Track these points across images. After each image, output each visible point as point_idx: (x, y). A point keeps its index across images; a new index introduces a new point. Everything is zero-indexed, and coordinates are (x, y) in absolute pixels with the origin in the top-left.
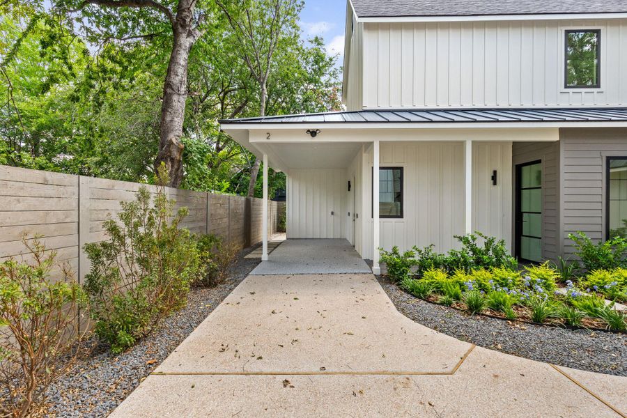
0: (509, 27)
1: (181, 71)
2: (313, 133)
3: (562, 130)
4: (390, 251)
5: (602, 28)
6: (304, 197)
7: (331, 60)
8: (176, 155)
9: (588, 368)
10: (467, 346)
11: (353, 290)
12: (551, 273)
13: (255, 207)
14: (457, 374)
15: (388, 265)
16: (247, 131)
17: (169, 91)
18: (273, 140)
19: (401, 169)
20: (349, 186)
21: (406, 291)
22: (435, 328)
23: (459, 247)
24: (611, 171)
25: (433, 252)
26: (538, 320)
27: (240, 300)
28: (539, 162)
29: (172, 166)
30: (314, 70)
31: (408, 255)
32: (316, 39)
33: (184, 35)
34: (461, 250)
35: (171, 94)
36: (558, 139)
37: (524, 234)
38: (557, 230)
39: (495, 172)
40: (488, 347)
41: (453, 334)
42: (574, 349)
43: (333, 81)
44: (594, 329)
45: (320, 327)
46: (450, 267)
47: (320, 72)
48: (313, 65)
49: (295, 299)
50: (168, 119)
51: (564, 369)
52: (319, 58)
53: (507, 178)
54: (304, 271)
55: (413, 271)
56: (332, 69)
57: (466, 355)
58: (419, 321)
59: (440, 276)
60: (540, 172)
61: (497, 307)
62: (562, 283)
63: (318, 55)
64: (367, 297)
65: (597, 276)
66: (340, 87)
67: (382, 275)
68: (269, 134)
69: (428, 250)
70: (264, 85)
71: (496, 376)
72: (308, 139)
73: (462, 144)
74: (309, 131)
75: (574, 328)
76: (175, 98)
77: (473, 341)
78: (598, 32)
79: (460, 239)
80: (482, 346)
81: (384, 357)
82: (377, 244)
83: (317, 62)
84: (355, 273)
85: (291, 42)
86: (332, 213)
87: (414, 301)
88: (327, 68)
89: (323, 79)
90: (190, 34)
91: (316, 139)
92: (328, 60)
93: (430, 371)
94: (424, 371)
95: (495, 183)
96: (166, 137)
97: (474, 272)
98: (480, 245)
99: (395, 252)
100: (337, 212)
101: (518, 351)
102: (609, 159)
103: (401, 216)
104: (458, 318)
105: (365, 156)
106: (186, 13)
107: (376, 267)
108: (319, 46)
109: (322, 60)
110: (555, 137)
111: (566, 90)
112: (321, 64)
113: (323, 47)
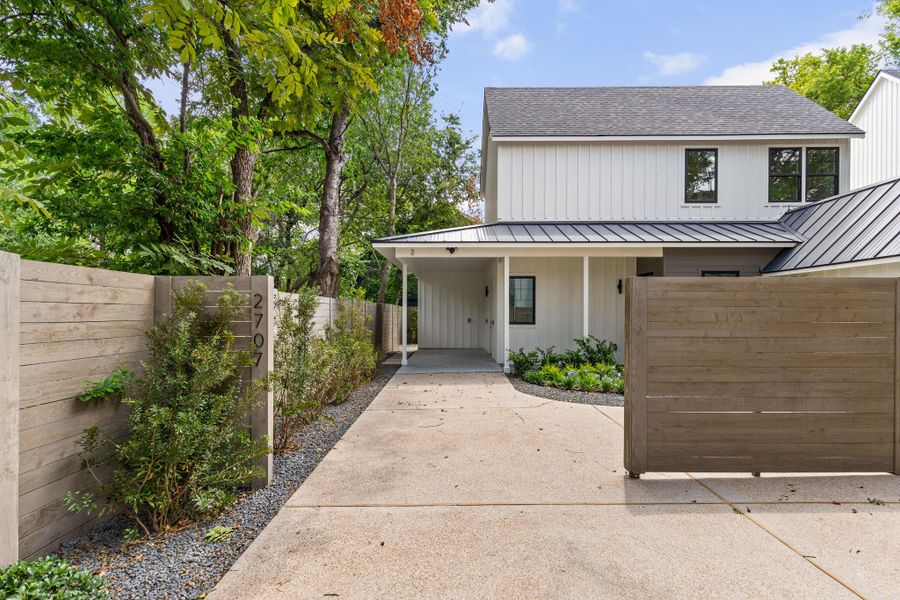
1: (334, 194)
2: (452, 250)
3: (666, 249)
4: (518, 352)
5: (718, 147)
6: (431, 299)
7: (468, 143)
8: (335, 270)
13: (386, 313)
15: (515, 363)
16: (394, 249)
17: (326, 213)
18: (416, 255)
19: (534, 278)
20: (487, 291)
21: (527, 381)
23: (575, 347)
25: (553, 352)
28: (652, 273)
29: (332, 280)
30: (448, 153)
31: (533, 355)
32: (452, 118)
33: (337, 162)
34: (577, 350)
35: (328, 216)
36: (661, 255)
39: (620, 281)
40: (563, 401)
41: (546, 398)
43: (469, 164)
47: (454, 154)
48: (447, 148)
50: (326, 238)
52: (453, 140)
56: (468, 151)
57: (546, 403)
63: (452, 137)
66: (478, 172)
67: (510, 372)
68: (413, 250)
69: (550, 351)
70: (395, 181)
72: (447, 255)
74: (448, 249)
76: (331, 219)
77: (556, 399)
78: (716, 150)
79: (578, 341)
80: (560, 401)
82: (507, 346)
83: (451, 144)
84: (489, 372)
86: (469, 320)
88: (462, 151)
89: (459, 163)
90: (341, 159)
91: (454, 255)
92: (464, 142)
95: (620, 292)
96: (326, 254)
98: (593, 345)
99: (522, 353)
100: (474, 319)
102: (704, 273)
103: (534, 323)
105: (499, 265)
106: (338, 141)
107: (507, 367)
108: (454, 126)
109: (458, 143)
110: (660, 254)
111: (687, 205)
112: (456, 146)
113: (459, 126)
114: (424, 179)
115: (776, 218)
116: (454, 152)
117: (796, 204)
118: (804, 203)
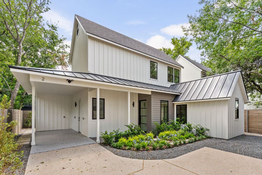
0: (140, 56)
2: (70, 81)
3: (152, 92)
4: (104, 133)
5: (158, 62)
7: (61, 40)
9: (168, 158)
10: (142, 161)
11: (94, 151)
12: (152, 134)
13: (14, 115)
14: (144, 169)
15: (105, 139)
16: (29, 75)
18: (46, 81)
19: (104, 99)
20: (76, 104)
21: (114, 147)
22: (131, 158)
23: (127, 129)
24: (162, 103)
25: (120, 132)
26: (154, 149)
27: (37, 168)
28: (146, 100)
30: (51, 42)
32: (53, 26)
34: (128, 130)
37: (141, 123)
38: (151, 122)
39: (134, 102)
40: (147, 159)
41: (136, 158)
42: (164, 154)
44: (165, 148)
45: (91, 168)
46: (127, 136)
47: (54, 44)
48: (50, 40)
49: (70, 160)
51: (164, 160)
52: (53, 37)
53: (137, 104)
54: (64, 147)
55: (114, 139)
56: (61, 44)
57: (143, 163)
58: (125, 157)
59: (124, 140)
60: (145, 103)
61: (144, 147)
62: (155, 137)
64: (101, 153)
65: (161, 134)
67: (101, 143)
68: (43, 78)
69: (118, 131)
71: (153, 166)
72: (67, 83)
73: (127, 93)
74: (67, 80)
75: (162, 149)
77: (142, 159)
79: (127, 126)
80: (145, 159)
81: (122, 171)
84: (90, 144)
85: (37, 24)
86: (64, 117)
87: (119, 150)
88: (58, 43)
89: (56, 48)
91: (71, 84)
92: (59, 40)
93: (138, 170)
94: (136, 171)
95: (134, 106)
97: (134, 137)
99: (106, 133)
100: (67, 116)
101: (154, 158)
102: (161, 101)
104: (135, 153)
105: (89, 93)
107: (98, 140)
108: (54, 31)
109: (56, 39)
110: (150, 93)
111: (151, 79)
112: (55, 40)
113: (56, 32)
114: (38, 51)
115: (169, 86)
116: (54, 43)
117: (172, 83)
118: (174, 83)
